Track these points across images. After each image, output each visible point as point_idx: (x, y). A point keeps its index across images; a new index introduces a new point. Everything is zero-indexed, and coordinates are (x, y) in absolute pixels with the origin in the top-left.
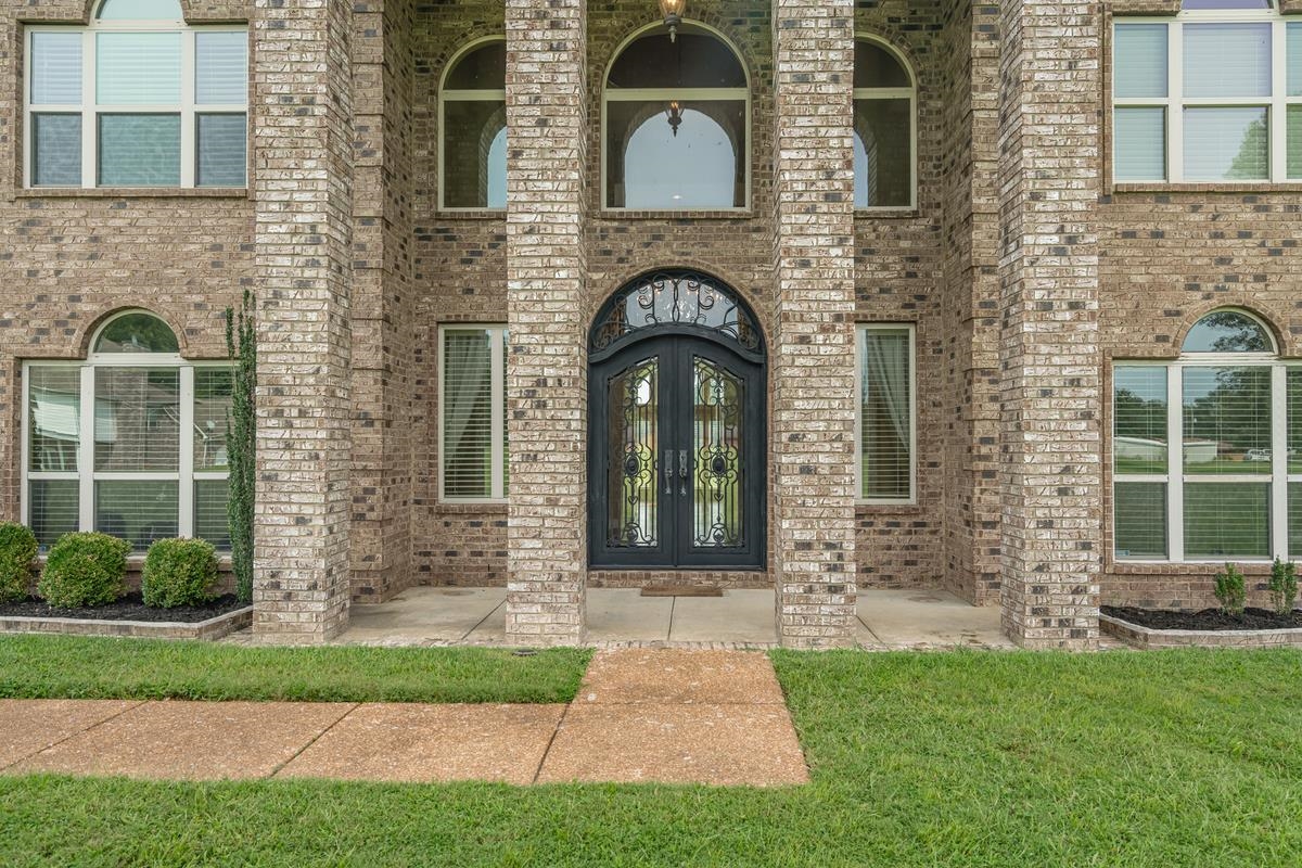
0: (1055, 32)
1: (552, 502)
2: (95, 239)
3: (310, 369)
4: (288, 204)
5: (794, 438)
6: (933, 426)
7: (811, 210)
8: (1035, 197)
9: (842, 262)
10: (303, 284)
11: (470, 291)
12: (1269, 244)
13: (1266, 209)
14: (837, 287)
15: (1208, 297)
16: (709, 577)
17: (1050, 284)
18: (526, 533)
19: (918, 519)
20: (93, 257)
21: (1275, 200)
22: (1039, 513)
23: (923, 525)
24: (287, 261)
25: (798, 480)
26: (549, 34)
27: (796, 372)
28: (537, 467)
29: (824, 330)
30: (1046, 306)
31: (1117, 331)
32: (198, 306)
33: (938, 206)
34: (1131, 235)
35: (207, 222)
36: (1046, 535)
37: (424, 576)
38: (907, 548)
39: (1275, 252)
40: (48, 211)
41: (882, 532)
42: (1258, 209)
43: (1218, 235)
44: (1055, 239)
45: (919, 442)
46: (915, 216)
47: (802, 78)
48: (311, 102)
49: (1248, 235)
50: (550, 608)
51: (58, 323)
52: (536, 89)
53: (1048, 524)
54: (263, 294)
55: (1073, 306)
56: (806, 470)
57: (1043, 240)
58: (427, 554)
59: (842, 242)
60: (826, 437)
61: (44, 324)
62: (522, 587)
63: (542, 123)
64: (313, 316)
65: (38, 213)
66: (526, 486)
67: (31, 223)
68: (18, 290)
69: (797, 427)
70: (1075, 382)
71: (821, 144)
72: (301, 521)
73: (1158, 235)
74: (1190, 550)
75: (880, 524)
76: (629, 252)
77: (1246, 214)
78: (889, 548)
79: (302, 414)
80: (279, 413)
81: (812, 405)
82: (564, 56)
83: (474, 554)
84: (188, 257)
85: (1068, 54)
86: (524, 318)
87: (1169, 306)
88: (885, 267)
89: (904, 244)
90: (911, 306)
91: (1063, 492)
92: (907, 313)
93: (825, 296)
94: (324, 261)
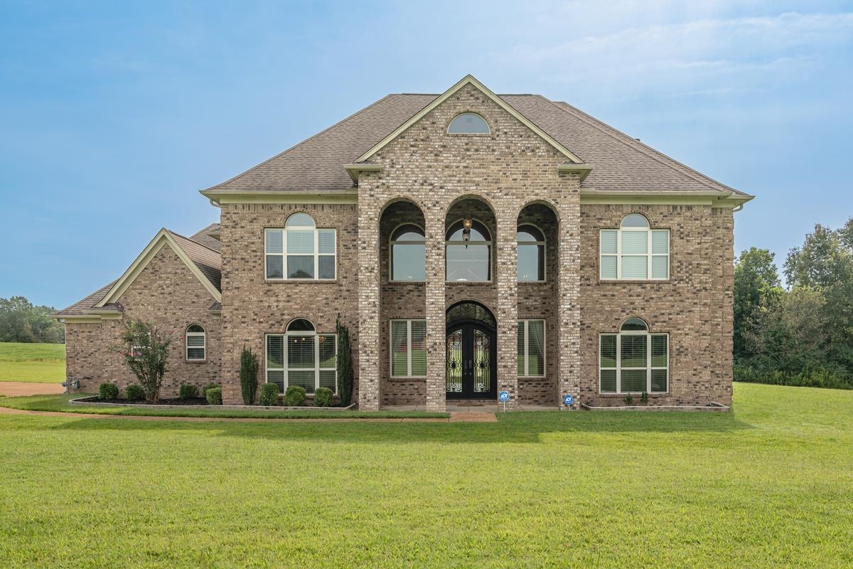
0: (569, 252)
1: (438, 375)
2: (289, 296)
3: (374, 340)
4: (367, 296)
5: (501, 358)
6: (550, 352)
7: (506, 298)
8: (564, 295)
9: (514, 312)
10: (372, 318)
11: (400, 308)
12: (646, 298)
13: (645, 288)
14: (513, 319)
15: (627, 314)
16: (479, 402)
17: (568, 318)
18: (431, 383)
19: (546, 382)
20: (288, 301)
21: (648, 285)
22: (565, 377)
23: (548, 384)
24: (367, 312)
25: (503, 369)
26: (437, 251)
27: (502, 341)
28: (434, 366)
29: (509, 330)
30: (567, 324)
31: (601, 324)
32: (321, 317)
33: (553, 281)
34: (606, 295)
35: (324, 291)
36: (566, 383)
37: (386, 402)
38: (543, 391)
39: (647, 301)
40: (274, 287)
41: (535, 387)
42: (642, 288)
43: (630, 296)
44: (569, 306)
45: (547, 357)
46: (545, 284)
47: (504, 263)
48: (374, 269)
49: (640, 296)
50: (438, 403)
51: (277, 322)
52: (433, 266)
53: (567, 380)
54: (361, 320)
55: (573, 324)
56: (505, 367)
57: (566, 306)
58: (387, 395)
59: (514, 307)
60: (510, 358)
61: (273, 322)
62: (431, 398)
63: (435, 275)
64: (374, 326)
65: (271, 288)
66: (431, 371)
67: (268, 291)
68: (265, 312)
69: (502, 355)
70: (574, 344)
71: (509, 281)
72: (371, 381)
73: (613, 295)
74: (622, 390)
75: (534, 384)
76: (453, 295)
77: (639, 290)
78: (537, 391)
79: (372, 352)
80: (365, 352)
81: (506, 350)
82: (441, 257)
83: (402, 395)
84: (318, 301)
85: (572, 258)
86: (431, 327)
87: (616, 317)
88: (536, 301)
89: (542, 293)
90: (544, 313)
91: (571, 372)
92: (543, 316)
93: (510, 321)
94: (377, 311)
